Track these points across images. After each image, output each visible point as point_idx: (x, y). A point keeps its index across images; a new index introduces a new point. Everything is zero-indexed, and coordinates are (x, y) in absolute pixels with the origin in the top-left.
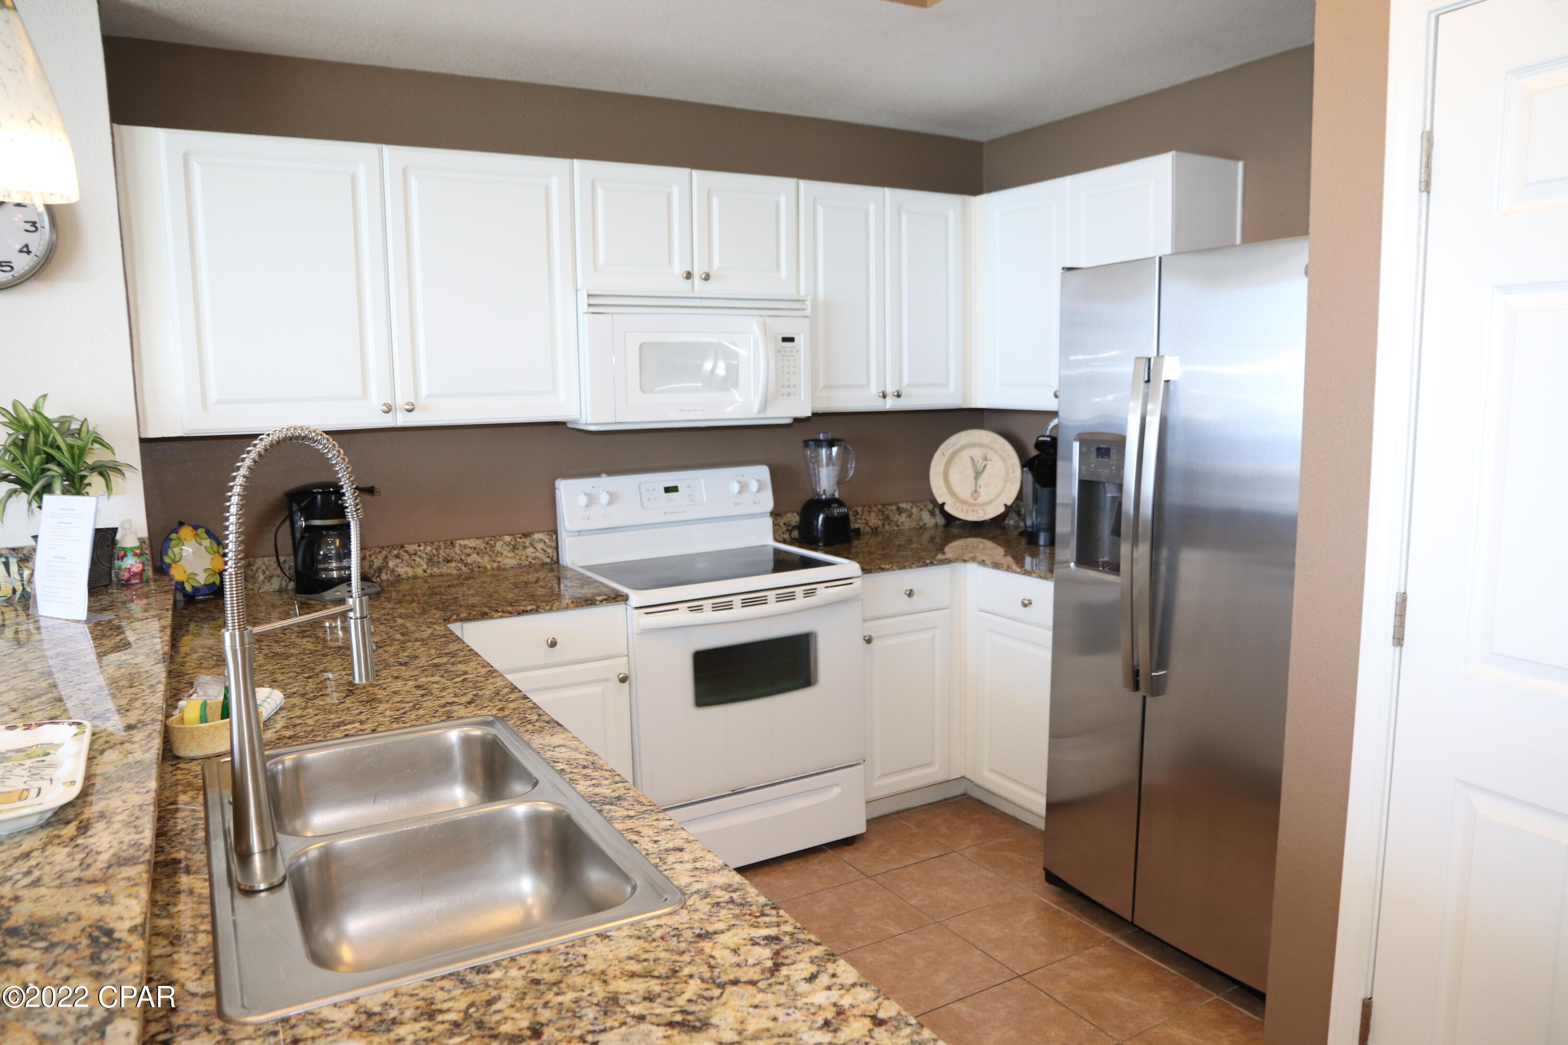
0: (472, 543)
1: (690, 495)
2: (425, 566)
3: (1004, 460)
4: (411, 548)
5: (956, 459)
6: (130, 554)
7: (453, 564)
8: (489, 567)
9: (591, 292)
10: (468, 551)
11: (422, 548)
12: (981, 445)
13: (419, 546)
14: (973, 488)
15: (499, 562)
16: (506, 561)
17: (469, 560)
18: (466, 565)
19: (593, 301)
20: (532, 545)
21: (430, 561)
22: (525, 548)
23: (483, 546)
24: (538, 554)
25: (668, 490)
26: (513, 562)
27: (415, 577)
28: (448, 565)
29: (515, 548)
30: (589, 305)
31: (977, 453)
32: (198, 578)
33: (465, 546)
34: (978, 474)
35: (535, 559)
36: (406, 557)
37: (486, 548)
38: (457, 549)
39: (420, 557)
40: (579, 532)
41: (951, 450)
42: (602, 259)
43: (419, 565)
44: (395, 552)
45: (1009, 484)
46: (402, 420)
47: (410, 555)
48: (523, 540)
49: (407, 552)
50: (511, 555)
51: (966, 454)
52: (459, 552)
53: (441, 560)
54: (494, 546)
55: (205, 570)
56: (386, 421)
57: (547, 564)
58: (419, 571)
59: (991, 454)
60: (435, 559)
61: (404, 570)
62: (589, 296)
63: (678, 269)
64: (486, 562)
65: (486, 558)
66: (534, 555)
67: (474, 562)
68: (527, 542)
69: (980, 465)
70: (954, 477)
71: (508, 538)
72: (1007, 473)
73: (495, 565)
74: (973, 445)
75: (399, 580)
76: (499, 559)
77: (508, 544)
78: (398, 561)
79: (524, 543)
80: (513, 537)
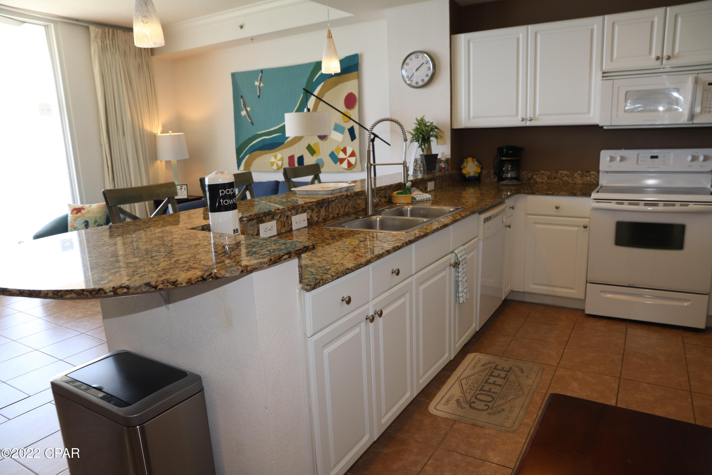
0: (565, 172)
1: (664, 160)
2: (546, 179)
4: (542, 172)
6: (442, 162)
7: (557, 180)
8: (571, 182)
9: (604, 71)
10: (563, 175)
11: (546, 172)
13: (545, 171)
15: (575, 181)
16: (578, 181)
17: (564, 179)
18: (562, 180)
19: (605, 75)
20: (590, 176)
21: (549, 178)
22: (586, 177)
23: (569, 174)
24: (592, 180)
25: (652, 157)
26: (581, 182)
27: (542, 183)
28: (555, 180)
29: (582, 176)
30: (603, 77)
32: (471, 174)
33: (562, 174)
35: (590, 181)
36: (540, 175)
37: (570, 175)
38: (559, 174)
39: (545, 176)
40: (607, 172)
42: (615, 56)
43: (544, 179)
44: (536, 173)
46: (528, 124)
47: (542, 175)
48: (586, 173)
49: (540, 173)
50: (580, 179)
52: (559, 175)
53: (553, 177)
54: (574, 175)
55: (474, 172)
56: (523, 124)
57: (595, 184)
58: (544, 181)
60: (550, 177)
61: (538, 180)
62: (604, 73)
63: (654, 56)
64: (570, 180)
65: (570, 179)
66: (590, 180)
67: (565, 180)
68: (588, 174)
71: (580, 172)
73: (573, 182)
75: (536, 182)
76: (575, 180)
77: (580, 174)
78: (537, 176)
79: (586, 175)
80: (582, 172)
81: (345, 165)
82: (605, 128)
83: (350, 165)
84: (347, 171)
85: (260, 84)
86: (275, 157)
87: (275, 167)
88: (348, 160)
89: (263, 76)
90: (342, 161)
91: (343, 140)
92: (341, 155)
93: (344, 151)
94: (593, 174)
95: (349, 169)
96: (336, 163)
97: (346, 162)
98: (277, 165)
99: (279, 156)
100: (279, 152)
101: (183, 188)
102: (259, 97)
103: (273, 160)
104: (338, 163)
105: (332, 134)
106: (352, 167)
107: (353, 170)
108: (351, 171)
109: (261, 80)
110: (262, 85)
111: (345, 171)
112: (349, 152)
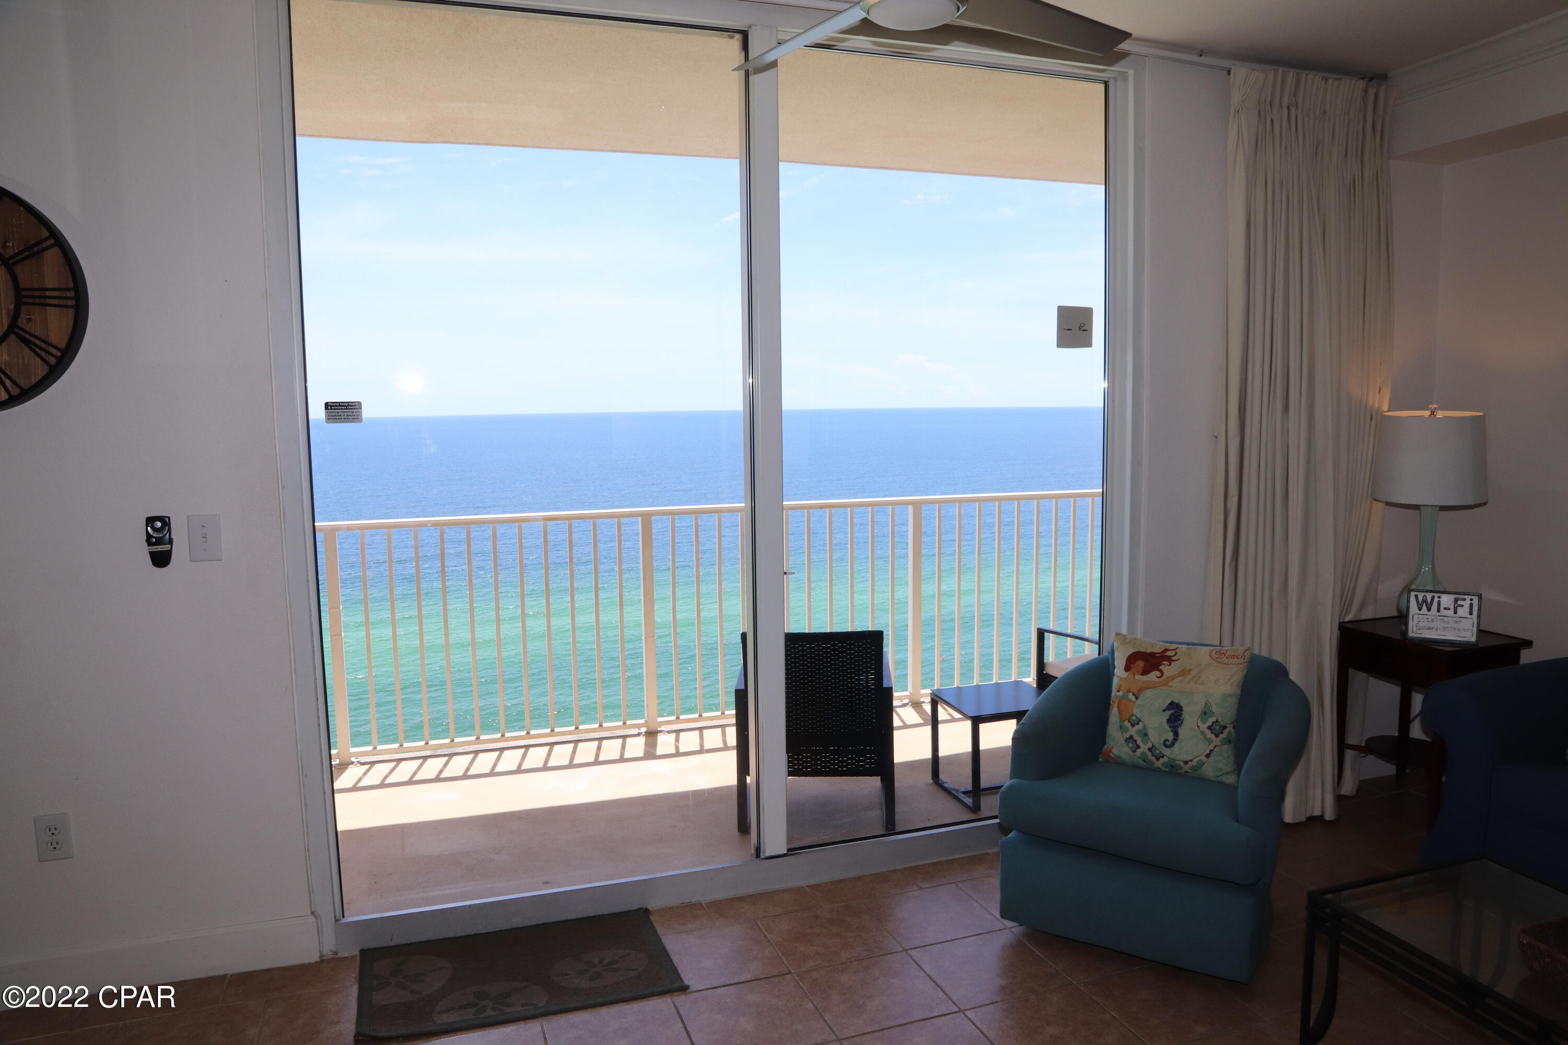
101: (1465, 603)
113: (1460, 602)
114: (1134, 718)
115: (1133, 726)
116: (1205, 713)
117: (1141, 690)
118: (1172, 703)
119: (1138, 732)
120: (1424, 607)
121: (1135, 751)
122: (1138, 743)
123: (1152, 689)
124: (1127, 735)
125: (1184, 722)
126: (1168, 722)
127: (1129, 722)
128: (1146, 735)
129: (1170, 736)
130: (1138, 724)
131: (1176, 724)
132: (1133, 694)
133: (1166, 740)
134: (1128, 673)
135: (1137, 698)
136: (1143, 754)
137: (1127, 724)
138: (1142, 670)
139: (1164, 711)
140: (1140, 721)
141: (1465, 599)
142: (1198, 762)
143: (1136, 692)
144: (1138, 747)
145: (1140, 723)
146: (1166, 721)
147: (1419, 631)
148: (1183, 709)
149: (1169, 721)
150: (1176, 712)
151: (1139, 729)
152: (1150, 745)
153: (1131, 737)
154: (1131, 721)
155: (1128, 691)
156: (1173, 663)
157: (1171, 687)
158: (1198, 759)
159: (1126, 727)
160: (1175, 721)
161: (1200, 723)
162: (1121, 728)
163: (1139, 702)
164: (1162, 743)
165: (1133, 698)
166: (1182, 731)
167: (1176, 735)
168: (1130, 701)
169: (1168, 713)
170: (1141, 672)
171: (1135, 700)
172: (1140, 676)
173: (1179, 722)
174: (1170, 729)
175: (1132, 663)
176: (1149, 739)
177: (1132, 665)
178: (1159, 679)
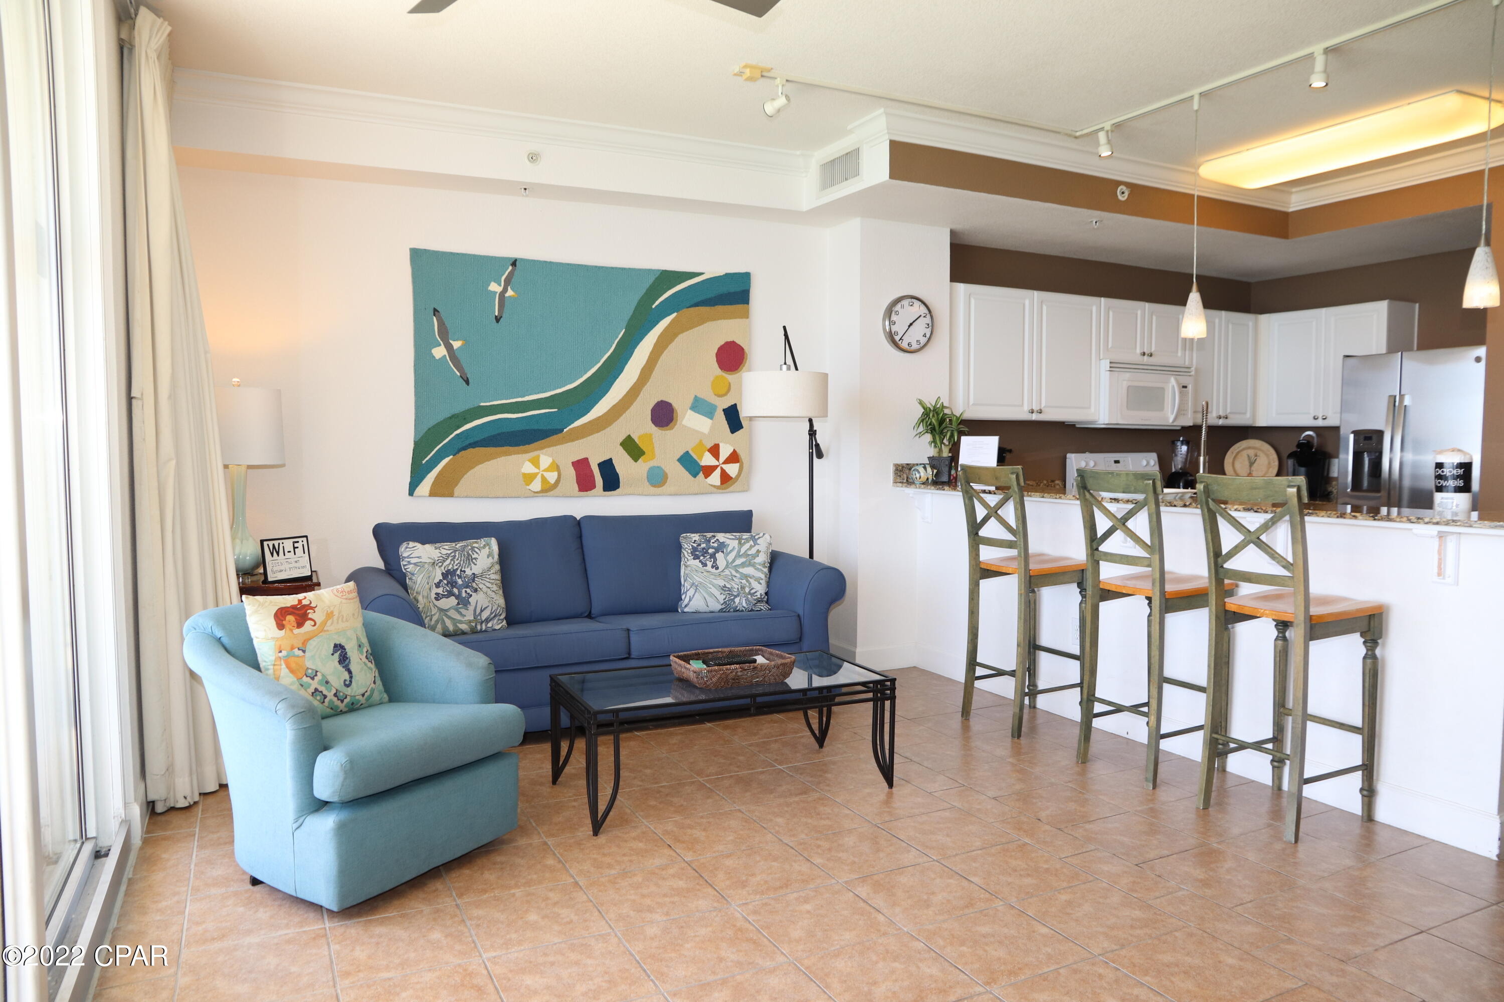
3: (1267, 455)
5: (1239, 456)
9: (1111, 361)
12: (1254, 448)
14: (1249, 472)
19: (1113, 365)
25: (1116, 462)
30: (1111, 367)
31: (1251, 452)
34: (1251, 464)
41: (1238, 450)
45: (1271, 469)
51: (1245, 453)
59: (1259, 453)
62: (1110, 363)
63: (1138, 351)
69: (1253, 459)
70: (1238, 465)
72: (1269, 463)
74: (1249, 448)
80: (1047, 481)
81: (715, 478)
82: (1077, 426)
83: (725, 478)
84: (719, 491)
85: (505, 290)
86: (536, 462)
87: (536, 486)
88: (722, 469)
89: (516, 273)
90: (708, 471)
91: (712, 428)
92: (708, 460)
93: (715, 451)
94: (1058, 484)
95: (725, 485)
96: (695, 475)
97: (717, 474)
98: (544, 479)
99: (545, 460)
100: (544, 451)
101: (299, 545)
102: (498, 319)
103: (528, 468)
104: (701, 475)
105: (687, 416)
106: (730, 482)
107: (731, 489)
108: (728, 490)
109: (508, 282)
110: (510, 293)
111: (715, 490)
112: (725, 453)
113: (296, 545)
114: (310, 671)
115: (313, 679)
116: (360, 646)
117: (305, 643)
118: (336, 646)
119: (320, 683)
120: (275, 553)
121: (324, 702)
122: (324, 693)
123: (314, 639)
124: (312, 690)
125: (351, 659)
126: (340, 664)
127: (307, 676)
128: (327, 682)
129: (346, 676)
130: (316, 675)
131: (346, 663)
132: (299, 649)
133: (345, 680)
134: (284, 630)
135: (304, 651)
136: (331, 701)
137: (305, 679)
138: (295, 623)
139: (333, 654)
140: (317, 672)
141: (298, 542)
142: (371, 691)
143: (300, 646)
144: (325, 697)
145: (318, 673)
146: (338, 663)
147: (275, 575)
148: (346, 648)
149: (340, 662)
150: (342, 652)
151: (319, 680)
152: (334, 691)
153: (316, 690)
154: (308, 675)
155: (292, 648)
156: (316, 609)
157: (328, 631)
158: (370, 688)
159: (307, 682)
160: (345, 661)
161: (361, 657)
162: (302, 686)
163: (307, 654)
164: (343, 684)
165: (300, 653)
166: (353, 667)
167: (350, 672)
168: (298, 657)
169: (337, 655)
170: (296, 625)
171: (303, 654)
172: (297, 630)
173: (348, 661)
174: (344, 670)
175: (283, 621)
176: (332, 686)
177: (284, 622)
178: (315, 628)
